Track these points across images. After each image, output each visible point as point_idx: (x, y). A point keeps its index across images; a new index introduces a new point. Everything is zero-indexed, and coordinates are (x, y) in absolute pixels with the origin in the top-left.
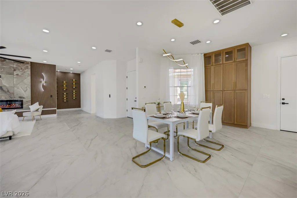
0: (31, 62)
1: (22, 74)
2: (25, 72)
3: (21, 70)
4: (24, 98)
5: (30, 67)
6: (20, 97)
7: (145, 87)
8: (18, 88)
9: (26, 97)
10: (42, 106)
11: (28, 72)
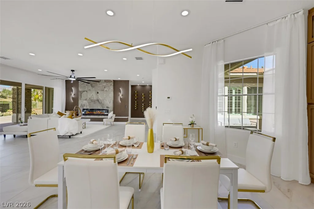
0: (113, 80)
1: (109, 90)
2: (110, 88)
3: (108, 87)
4: (109, 108)
5: (112, 84)
6: (107, 107)
7: (169, 98)
8: (106, 101)
9: (110, 107)
10: (115, 115)
11: (112, 88)
